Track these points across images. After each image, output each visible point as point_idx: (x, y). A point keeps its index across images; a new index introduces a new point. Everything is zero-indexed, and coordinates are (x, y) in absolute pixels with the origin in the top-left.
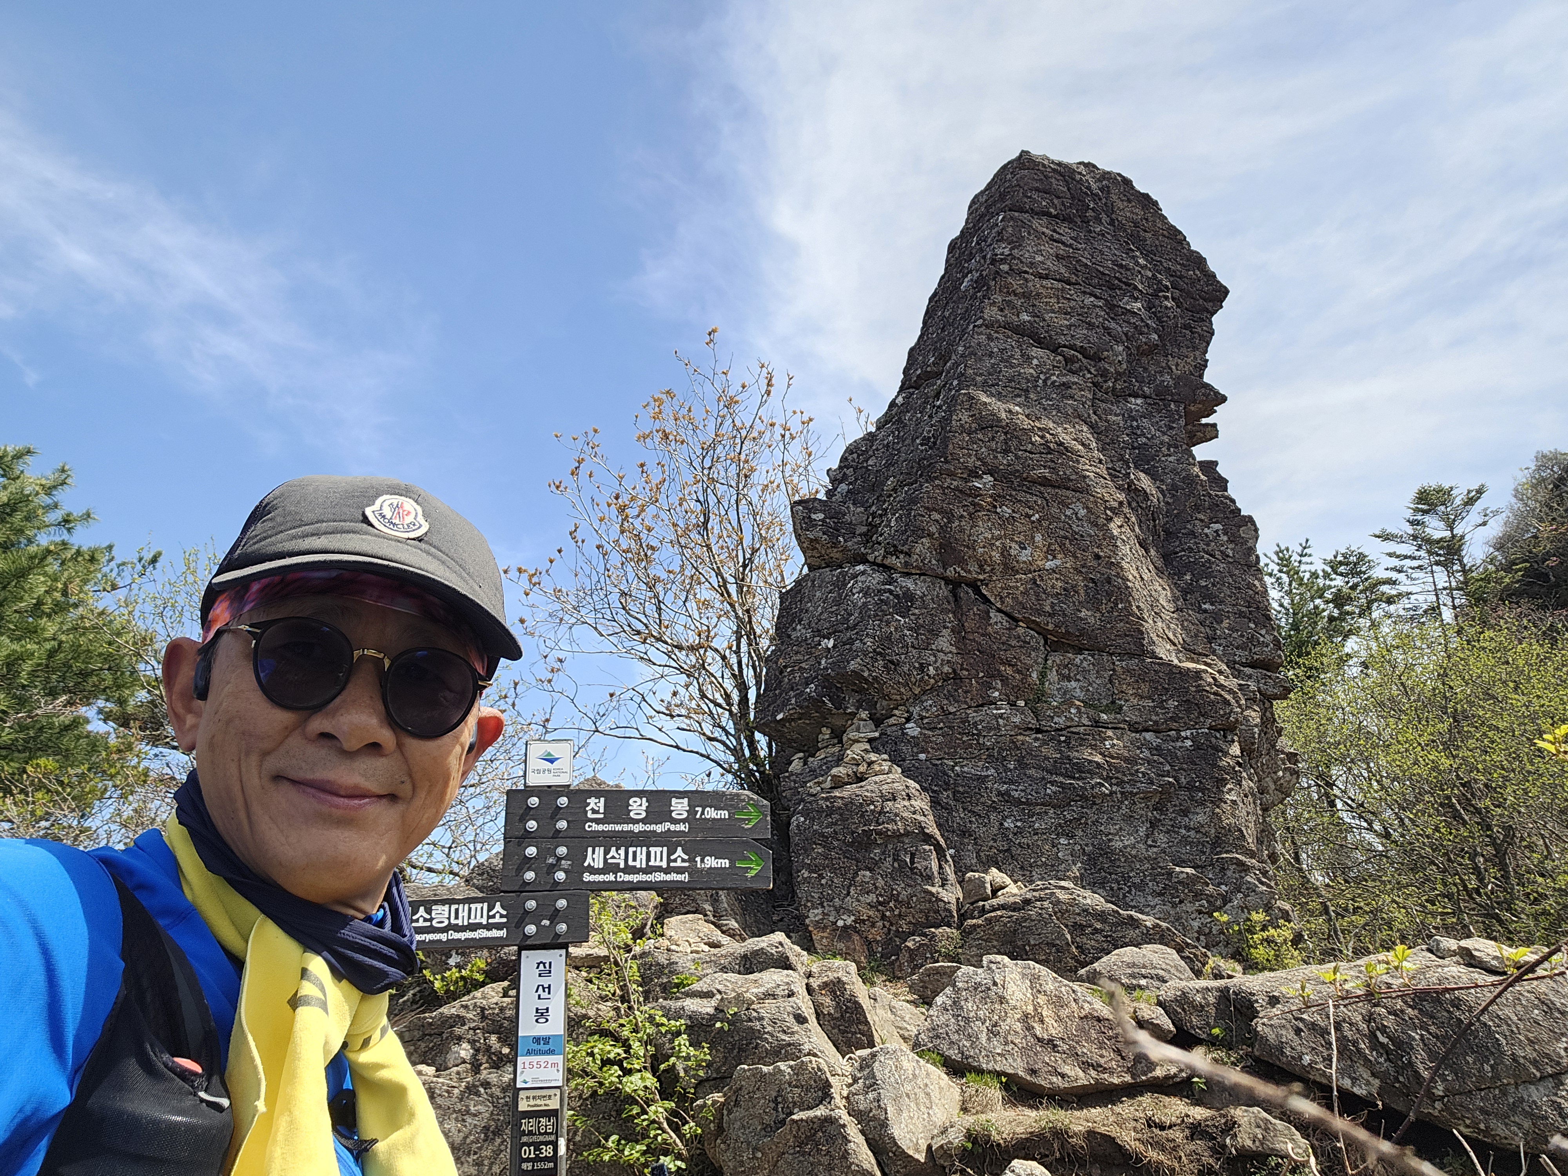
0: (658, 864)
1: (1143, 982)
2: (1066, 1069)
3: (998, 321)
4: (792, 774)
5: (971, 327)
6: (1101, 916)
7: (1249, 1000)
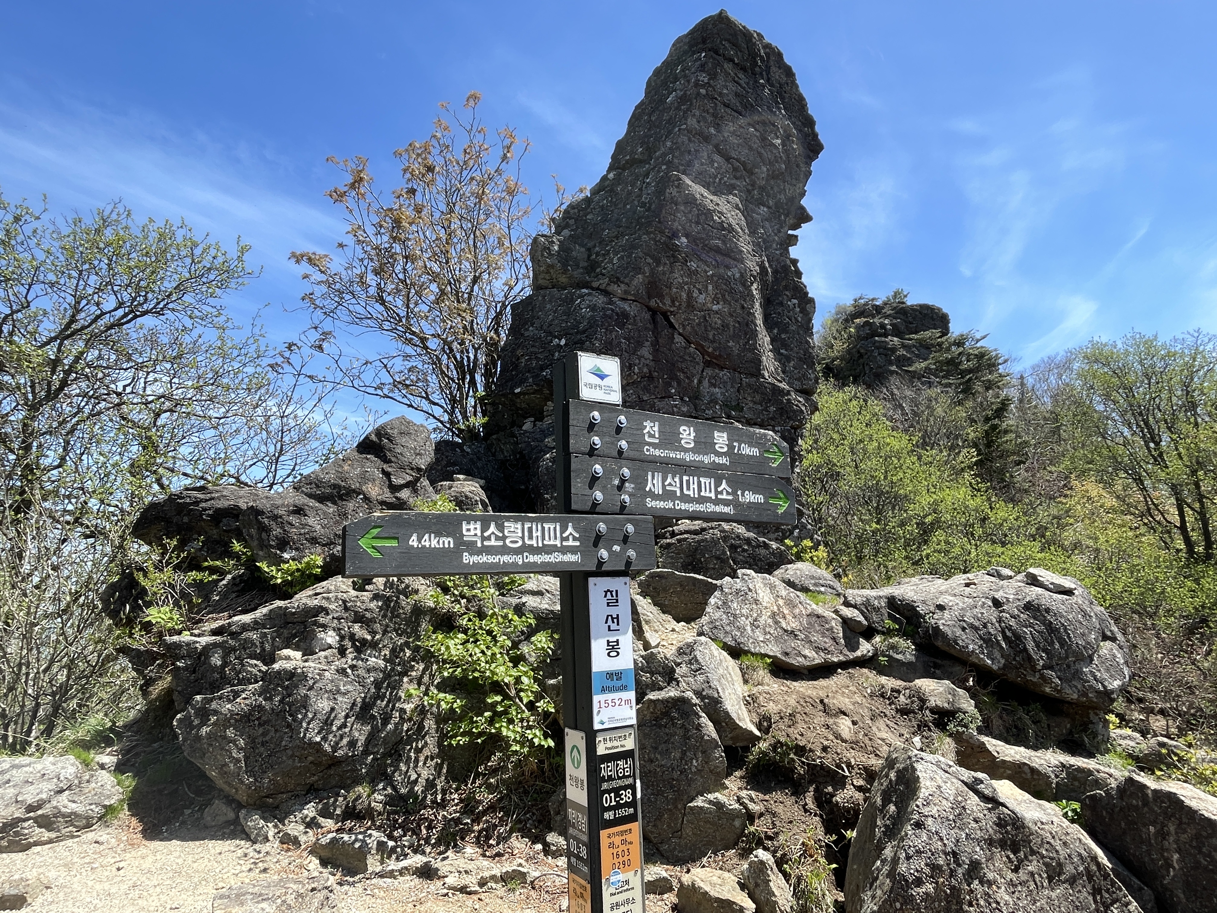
0: (708, 495)
1: (823, 589)
2: (807, 652)
3: (696, 128)
4: (526, 432)
5: (677, 129)
6: (748, 541)
7: (913, 606)
